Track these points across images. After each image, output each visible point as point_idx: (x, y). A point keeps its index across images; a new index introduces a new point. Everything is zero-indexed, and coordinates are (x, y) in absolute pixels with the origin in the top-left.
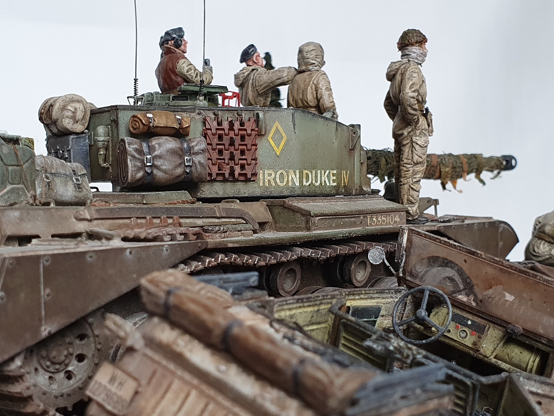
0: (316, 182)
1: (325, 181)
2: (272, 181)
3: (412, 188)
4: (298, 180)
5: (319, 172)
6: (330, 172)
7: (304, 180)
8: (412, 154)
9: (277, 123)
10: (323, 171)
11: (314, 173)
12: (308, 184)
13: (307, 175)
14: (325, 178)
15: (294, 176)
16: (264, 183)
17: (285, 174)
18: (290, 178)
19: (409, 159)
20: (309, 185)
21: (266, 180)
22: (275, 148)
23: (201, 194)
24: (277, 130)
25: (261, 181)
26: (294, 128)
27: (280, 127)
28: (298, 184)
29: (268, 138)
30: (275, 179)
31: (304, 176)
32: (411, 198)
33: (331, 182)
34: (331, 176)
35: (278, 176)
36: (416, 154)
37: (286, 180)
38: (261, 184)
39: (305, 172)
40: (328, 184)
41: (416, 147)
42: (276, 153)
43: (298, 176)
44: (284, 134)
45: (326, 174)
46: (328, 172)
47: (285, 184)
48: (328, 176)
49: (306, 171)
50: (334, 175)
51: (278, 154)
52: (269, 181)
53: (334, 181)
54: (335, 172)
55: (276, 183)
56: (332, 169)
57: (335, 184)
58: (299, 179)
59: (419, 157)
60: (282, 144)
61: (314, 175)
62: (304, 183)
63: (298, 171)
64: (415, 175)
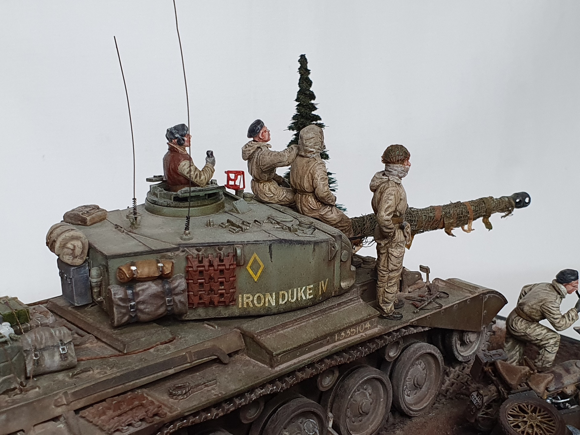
0: (292, 298)
1: (301, 296)
2: (250, 304)
3: (387, 292)
4: (274, 301)
5: (295, 290)
6: (306, 288)
7: (280, 299)
8: (388, 263)
9: (255, 255)
10: (299, 289)
11: (290, 291)
12: (284, 302)
13: (284, 295)
14: (301, 294)
15: (270, 298)
16: (243, 305)
17: (262, 296)
18: (267, 300)
19: (385, 267)
20: (286, 303)
21: (245, 303)
22: (254, 276)
23: (185, 317)
24: (255, 260)
25: (240, 304)
26: (271, 258)
27: (257, 258)
28: (274, 304)
29: (247, 268)
30: (252, 301)
31: (281, 296)
32: (386, 299)
33: (308, 295)
34: (308, 291)
35: (255, 299)
36: (391, 264)
37: (263, 301)
38: (240, 306)
39: (281, 293)
40: (304, 298)
41: (391, 258)
42: (254, 280)
43: (274, 298)
44: (261, 264)
45: (302, 290)
46: (304, 288)
47: (262, 305)
48: (305, 292)
49: (283, 292)
50: (310, 289)
51: (256, 280)
52: (247, 303)
53: (310, 294)
54: (312, 286)
55: (254, 304)
56: (308, 285)
57: (312, 296)
58: (276, 299)
59: (394, 265)
60: (260, 271)
61: (290, 294)
62: (281, 302)
63: (274, 294)
64: (390, 280)
